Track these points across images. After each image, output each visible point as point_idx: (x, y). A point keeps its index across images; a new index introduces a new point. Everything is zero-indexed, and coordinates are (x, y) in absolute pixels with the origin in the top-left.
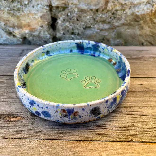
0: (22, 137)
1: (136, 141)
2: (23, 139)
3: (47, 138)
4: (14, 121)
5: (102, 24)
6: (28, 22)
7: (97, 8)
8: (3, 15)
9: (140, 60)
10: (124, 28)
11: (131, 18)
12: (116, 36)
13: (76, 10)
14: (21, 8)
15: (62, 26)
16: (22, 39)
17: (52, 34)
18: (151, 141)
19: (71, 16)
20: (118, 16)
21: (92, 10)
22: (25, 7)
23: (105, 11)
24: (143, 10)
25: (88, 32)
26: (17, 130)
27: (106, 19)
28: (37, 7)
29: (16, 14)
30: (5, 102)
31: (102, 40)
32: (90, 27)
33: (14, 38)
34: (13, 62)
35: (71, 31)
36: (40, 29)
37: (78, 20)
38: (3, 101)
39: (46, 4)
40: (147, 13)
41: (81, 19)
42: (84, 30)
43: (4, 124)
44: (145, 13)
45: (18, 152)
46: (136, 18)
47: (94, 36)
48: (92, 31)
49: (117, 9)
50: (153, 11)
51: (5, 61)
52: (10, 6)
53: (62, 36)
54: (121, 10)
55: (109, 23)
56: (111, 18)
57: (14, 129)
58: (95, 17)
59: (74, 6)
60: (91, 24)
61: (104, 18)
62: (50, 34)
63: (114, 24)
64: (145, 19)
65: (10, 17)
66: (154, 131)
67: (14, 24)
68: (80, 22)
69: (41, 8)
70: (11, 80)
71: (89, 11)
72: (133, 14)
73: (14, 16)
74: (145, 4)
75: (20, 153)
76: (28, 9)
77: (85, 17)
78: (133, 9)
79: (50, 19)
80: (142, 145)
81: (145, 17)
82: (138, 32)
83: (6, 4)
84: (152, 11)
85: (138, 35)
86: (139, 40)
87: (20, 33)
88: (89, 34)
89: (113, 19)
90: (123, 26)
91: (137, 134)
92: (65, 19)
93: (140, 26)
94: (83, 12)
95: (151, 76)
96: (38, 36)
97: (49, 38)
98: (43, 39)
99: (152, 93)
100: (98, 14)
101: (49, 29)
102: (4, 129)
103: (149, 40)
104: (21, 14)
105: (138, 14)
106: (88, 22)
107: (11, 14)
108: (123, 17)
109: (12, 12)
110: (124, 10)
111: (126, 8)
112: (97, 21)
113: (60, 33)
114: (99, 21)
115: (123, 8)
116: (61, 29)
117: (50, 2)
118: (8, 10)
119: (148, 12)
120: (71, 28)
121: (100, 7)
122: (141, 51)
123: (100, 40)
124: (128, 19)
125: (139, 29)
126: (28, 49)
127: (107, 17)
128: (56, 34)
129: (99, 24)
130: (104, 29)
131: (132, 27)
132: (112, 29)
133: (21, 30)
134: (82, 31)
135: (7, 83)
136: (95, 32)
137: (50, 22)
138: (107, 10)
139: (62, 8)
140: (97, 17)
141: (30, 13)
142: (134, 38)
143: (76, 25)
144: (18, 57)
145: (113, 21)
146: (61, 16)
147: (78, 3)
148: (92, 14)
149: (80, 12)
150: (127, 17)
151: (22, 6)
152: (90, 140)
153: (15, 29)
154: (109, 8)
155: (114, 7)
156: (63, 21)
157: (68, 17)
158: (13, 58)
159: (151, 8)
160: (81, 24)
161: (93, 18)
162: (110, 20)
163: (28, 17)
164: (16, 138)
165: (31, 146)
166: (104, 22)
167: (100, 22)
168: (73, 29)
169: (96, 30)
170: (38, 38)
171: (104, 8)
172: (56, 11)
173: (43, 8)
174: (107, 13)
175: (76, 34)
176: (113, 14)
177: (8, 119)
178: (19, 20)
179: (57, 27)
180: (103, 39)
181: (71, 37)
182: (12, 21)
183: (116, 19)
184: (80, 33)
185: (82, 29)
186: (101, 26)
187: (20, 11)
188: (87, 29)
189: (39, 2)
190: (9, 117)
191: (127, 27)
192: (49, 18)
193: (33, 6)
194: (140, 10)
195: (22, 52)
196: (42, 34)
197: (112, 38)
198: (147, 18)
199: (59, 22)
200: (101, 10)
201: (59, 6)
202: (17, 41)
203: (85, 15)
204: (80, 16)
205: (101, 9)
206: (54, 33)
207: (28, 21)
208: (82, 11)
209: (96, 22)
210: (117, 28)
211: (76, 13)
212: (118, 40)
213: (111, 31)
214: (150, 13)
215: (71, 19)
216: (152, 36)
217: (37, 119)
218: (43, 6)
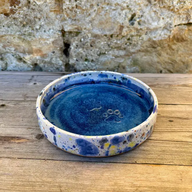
0: (25, 157)
1: (139, 163)
2: (26, 159)
3: (50, 158)
4: (19, 143)
5: (117, 50)
6: (40, 48)
7: (111, 33)
8: (13, 40)
9: (155, 87)
10: (140, 55)
11: (148, 44)
12: (132, 64)
13: (90, 35)
14: (32, 33)
15: (75, 52)
16: (32, 65)
17: (64, 60)
18: (155, 163)
19: (84, 42)
20: (133, 42)
21: (106, 35)
22: (36, 31)
23: (120, 37)
24: (160, 35)
25: (103, 59)
26: (21, 151)
27: (121, 45)
28: (49, 32)
29: (27, 39)
30: (11, 125)
31: (117, 68)
32: (105, 53)
33: (24, 65)
34: (21, 88)
35: (84, 58)
36: (52, 55)
37: (91, 46)
38: (8, 124)
39: (58, 29)
40: (165, 39)
41: (95, 45)
42: (98, 57)
43: (8, 146)
44: (163, 39)
45: (21, 171)
46: (152, 44)
47: (109, 63)
48: (107, 58)
49: (132, 34)
50: (171, 37)
51: (14, 87)
52: (21, 31)
53: (75, 62)
54: (137, 35)
55: (125, 49)
56: (126, 44)
57: (18, 150)
58: (109, 43)
59: (88, 31)
60: (106, 50)
61: (119, 44)
62: (62, 61)
63: (129, 51)
64: (163, 45)
65: (21, 42)
66: (160, 154)
67: (25, 49)
68: (94, 48)
69: (53, 33)
70: (18, 104)
71: (103, 37)
72: (150, 40)
73: (25, 41)
74: (161, 29)
75: (23, 171)
76: (40, 34)
77: (99, 43)
78: (149, 35)
79: (63, 44)
80: (145, 166)
81: (163, 43)
82: (156, 59)
83: (17, 29)
84: (169, 36)
85: (155, 62)
86: (157, 68)
87: (30, 59)
88: (104, 60)
89: (128, 45)
90: (140, 52)
91: (142, 156)
92: (78, 45)
93: (157, 52)
94: (97, 38)
95: (164, 102)
96: (50, 63)
97: (62, 65)
98: (55, 66)
99: (162, 119)
100: (113, 40)
101: (61, 55)
102: (8, 150)
103: (168, 67)
104: (32, 39)
105: (154, 39)
106: (103, 48)
107: (22, 39)
108: (140, 43)
109: (23, 37)
110: (140, 36)
111: (142, 33)
112: (112, 48)
113: (73, 60)
114: (113, 47)
115: (139, 34)
116: (74, 55)
117: (63, 26)
118: (18, 35)
119: (165, 37)
120: (84, 54)
121: (114, 32)
122: (156, 79)
123: (115, 67)
124: (144, 45)
125: (157, 56)
126: (38, 75)
127: (122, 43)
128: (69, 61)
129: (114, 51)
130: (119, 55)
131: (149, 54)
132: (128, 55)
133: (32, 55)
134: (96, 58)
135: (14, 107)
136: (109, 59)
137: (62, 48)
138: (122, 36)
139: (75, 33)
140: (112, 43)
141: (42, 38)
142: (152, 66)
143: (90, 51)
144: (27, 82)
145: (128, 47)
146: (74, 41)
147: (92, 28)
148: (107, 40)
149: (93, 37)
150: (144, 43)
151: (33, 31)
152: (93, 161)
153: (26, 54)
154: (124, 34)
155: (130, 33)
156: (76, 47)
157: (81, 43)
158: (22, 83)
159: (169, 34)
160: (94, 50)
161: (107, 43)
162: (125, 46)
163: (40, 42)
164: (19, 158)
165: (33, 166)
166: (119, 48)
167: (115, 48)
168: (86, 56)
169: (111, 57)
170: (49, 65)
171: (118, 33)
172: (68, 36)
173: (55, 33)
174: (122, 38)
175: (90, 60)
176: (129, 39)
177: (12, 141)
178: (30, 45)
179: (70, 54)
180: (119, 67)
181: (85, 64)
182: (23, 46)
183: (131, 45)
184: (94, 60)
185: (97, 55)
186: (116, 52)
187: (31, 36)
188: (101, 56)
189: (51, 27)
190: (14, 139)
191: (143, 54)
192: (61, 43)
193: (45, 31)
194: (156, 36)
195: (32, 78)
196: (54, 61)
197: (128, 66)
198: (165, 44)
199: (72, 47)
200: (116, 36)
201: (72, 31)
202: (27, 68)
203: (99, 40)
204: (93, 42)
205: (115, 34)
206: (67, 60)
207: (40, 46)
208: (96, 36)
209: (110, 48)
210: (133, 55)
211: (89, 38)
212: (135, 68)
213: (127, 57)
214: (167, 38)
215: (84, 45)
216: (171, 64)
217: (41, 141)
218: (55, 31)
